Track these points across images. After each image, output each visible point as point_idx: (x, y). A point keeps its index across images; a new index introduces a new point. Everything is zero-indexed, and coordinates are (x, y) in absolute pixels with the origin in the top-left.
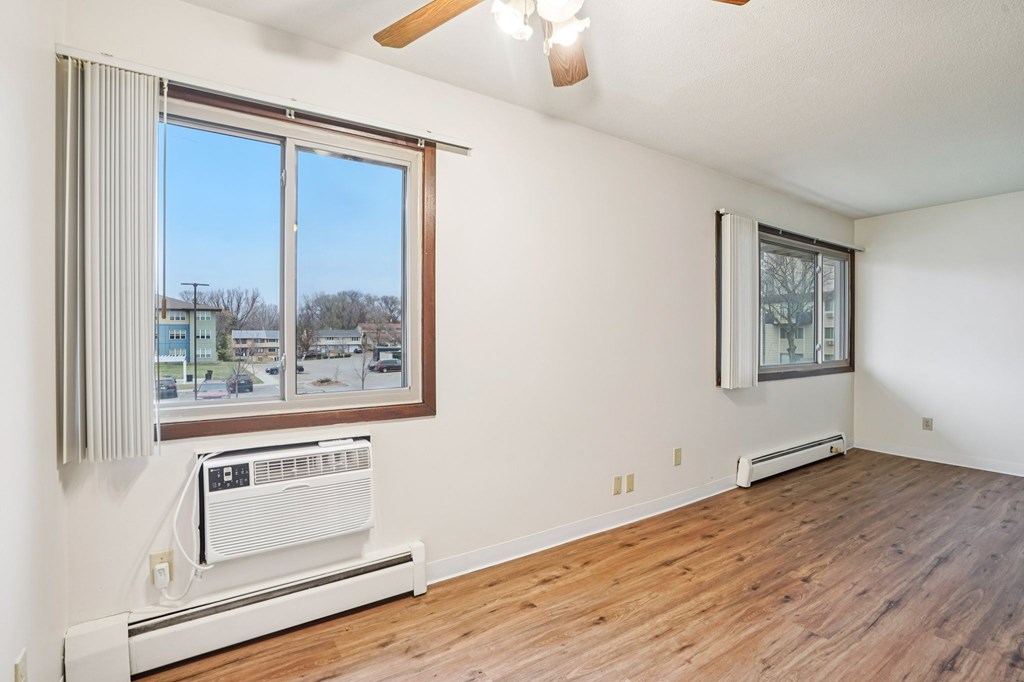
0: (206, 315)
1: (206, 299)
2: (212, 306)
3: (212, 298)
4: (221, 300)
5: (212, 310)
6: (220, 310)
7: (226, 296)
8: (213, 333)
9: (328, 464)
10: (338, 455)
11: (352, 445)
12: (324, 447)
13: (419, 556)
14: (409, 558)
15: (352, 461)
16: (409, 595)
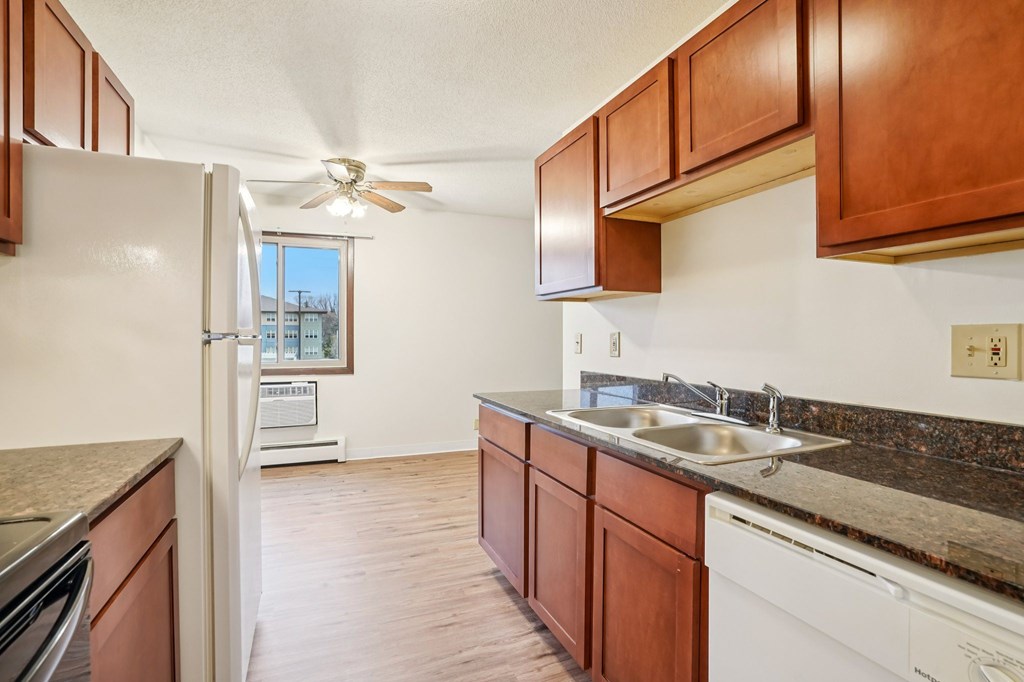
0: (314, 316)
1: (316, 303)
2: (321, 309)
3: (320, 301)
4: (328, 304)
5: (320, 313)
6: (326, 313)
7: (332, 299)
8: (319, 333)
9: (294, 392)
10: (299, 388)
11: (306, 384)
12: (293, 385)
13: (341, 444)
14: (336, 443)
15: (305, 391)
16: (336, 461)
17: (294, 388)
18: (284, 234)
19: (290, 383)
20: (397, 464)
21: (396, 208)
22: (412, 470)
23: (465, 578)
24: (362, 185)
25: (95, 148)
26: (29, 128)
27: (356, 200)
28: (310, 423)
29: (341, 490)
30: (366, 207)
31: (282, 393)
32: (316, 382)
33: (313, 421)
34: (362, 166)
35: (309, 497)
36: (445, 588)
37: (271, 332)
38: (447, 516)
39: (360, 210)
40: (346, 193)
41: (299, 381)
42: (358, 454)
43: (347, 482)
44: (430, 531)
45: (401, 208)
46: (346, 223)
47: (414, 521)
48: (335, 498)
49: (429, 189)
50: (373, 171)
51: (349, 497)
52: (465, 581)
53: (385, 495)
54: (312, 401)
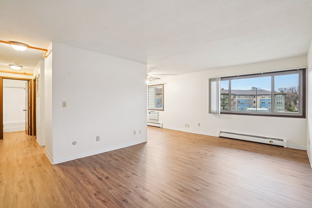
0: (281, 95)
8: (283, 102)
14: (160, 124)
16: (160, 127)
32: (158, 112)
37: (263, 101)
54: (156, 116)
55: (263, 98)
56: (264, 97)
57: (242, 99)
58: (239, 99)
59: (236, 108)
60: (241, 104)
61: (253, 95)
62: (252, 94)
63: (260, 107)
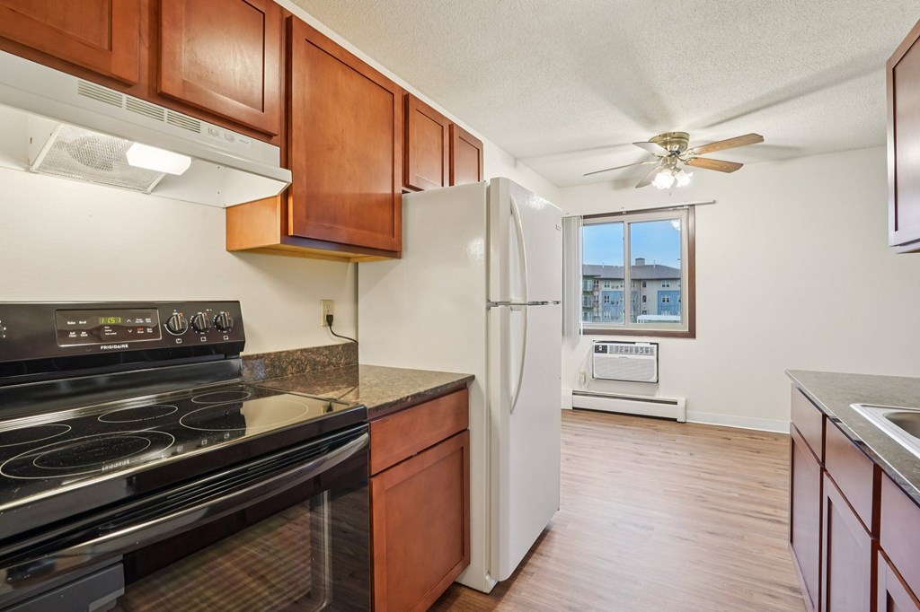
9: (637, 351)
10: (642, 348)
11: (648, 345)
12: (637, 345)
13: (681, 404)
14: (676, 403)
15: (647, 351)
16: (675, 420)
17: (637, 348)
18: (628, 213)
19: (634, 343)
20: (740, 437)
21: (732, 167)
22: (755, 446)
23: (762, 581)
24: (686, 155)
25: (451, 183)
26: (406, 182)
27: (680, 170)
28: (651, 380)
29: (668, 448)
30: (691, 174)
31: (627, 351)
32: (657, 344)
33: (654, 379)
34: (685, 136)
35: (637, 446)
36: (732, 580)
37: (666, 297)
38: (775, 507)
39: (684, 179)
40: (668, 166)
41: (643, 342)
42: (698, 417)
43: (677, 441)
44: (744, 515)
45: (738, 166)
46: (670, 194)
47: (730, 498)
48: (659, 454)
49: (760, 138)
50: (698, 137)
51: (673, 456)
52: (759, 585)
53: (710, 464)
54: (653, 360)
55: (666, 289)
56: (668, 286)
57: (615, 289)
58: (607, 289)
59: (600, 315)
60: (613, 303)
61: (640, 280)
62: (638, 278)
63: (659, 313)
